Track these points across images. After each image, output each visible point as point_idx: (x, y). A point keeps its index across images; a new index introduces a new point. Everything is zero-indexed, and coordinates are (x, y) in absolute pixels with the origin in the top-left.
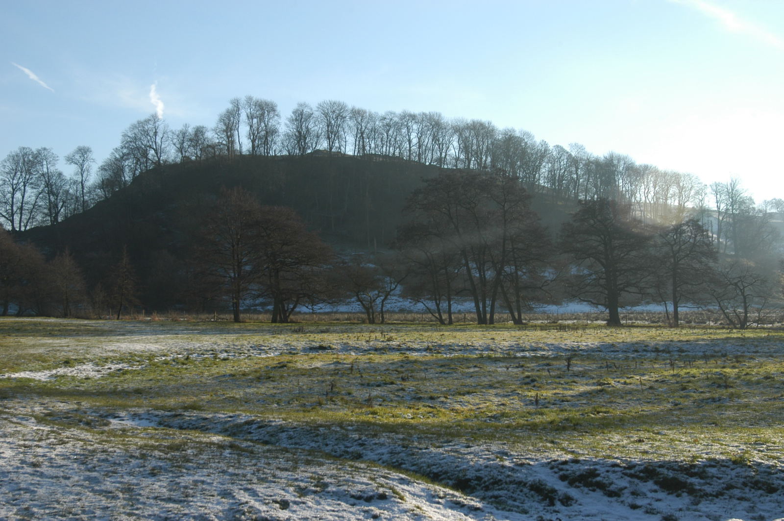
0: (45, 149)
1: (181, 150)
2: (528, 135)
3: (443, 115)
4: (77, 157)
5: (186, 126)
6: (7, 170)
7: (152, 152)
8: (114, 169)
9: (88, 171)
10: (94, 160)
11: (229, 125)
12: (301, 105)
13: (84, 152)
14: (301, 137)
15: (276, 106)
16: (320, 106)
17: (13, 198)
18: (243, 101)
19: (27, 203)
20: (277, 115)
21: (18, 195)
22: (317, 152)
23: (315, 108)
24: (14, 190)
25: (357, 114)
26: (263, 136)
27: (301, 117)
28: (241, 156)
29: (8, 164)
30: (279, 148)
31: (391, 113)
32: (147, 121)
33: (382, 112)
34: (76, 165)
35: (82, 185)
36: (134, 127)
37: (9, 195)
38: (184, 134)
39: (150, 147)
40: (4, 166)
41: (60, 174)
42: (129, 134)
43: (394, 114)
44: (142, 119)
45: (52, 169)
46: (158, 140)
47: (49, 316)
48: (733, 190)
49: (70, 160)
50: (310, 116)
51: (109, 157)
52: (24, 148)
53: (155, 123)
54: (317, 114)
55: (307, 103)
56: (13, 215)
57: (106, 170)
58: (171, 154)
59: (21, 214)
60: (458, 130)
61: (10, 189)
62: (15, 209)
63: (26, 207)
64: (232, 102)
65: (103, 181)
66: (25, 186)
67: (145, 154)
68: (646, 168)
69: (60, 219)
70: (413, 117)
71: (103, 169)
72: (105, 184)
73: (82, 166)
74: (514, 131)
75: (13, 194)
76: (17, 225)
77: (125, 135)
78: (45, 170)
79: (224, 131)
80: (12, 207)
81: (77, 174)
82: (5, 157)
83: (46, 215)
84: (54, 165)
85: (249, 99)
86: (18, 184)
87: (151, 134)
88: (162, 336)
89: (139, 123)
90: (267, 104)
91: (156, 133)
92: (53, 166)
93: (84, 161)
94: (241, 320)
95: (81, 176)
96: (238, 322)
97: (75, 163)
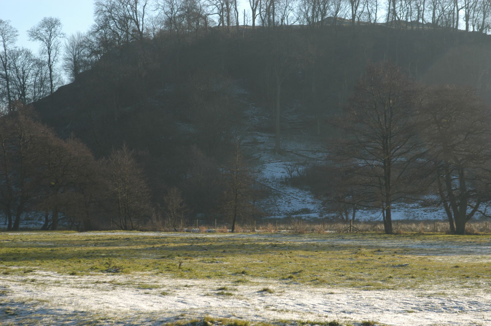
4: (43, 31)
9: (56, 49)
10: (63, 36)
13: (51, 25)
34: (42, 42)
35: (50, 67)
39: (130, 17)
42: (104, 2)
49: (35, 35)
73: (49, 42)
81: (43, 53)
84: (13, 42)
92: (11, 43)
93: (51, 36)
94: (395, 231)
95: (47, 55)
96: (392, 233)
97: (40, 39)
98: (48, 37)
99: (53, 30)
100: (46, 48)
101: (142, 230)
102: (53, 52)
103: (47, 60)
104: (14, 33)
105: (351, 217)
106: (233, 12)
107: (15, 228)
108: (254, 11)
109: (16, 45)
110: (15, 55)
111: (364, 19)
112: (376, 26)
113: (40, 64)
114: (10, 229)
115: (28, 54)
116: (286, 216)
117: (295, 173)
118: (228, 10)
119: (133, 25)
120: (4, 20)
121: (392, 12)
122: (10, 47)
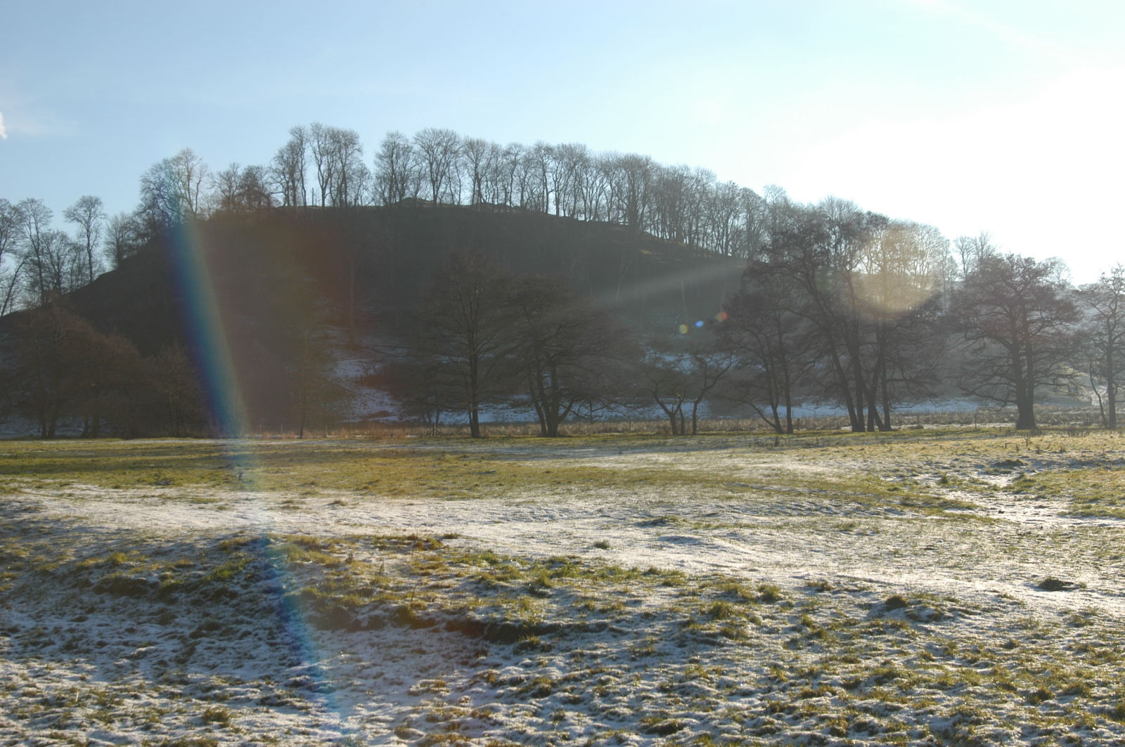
0: (33, 201)
2: (708, 175)
3: (588, 148)
5: (234, 166)
9: (97, 231)
10: (105, 216)
11: (291, 166)
12: (392, 136)
13: (90, 204)
15: (357, 138)
16: (419, 138)
18: (308, 130)
19: (3, 278)
20: (359, 150)
22: (417, 202)
23: (411, 140)
25: (474, 147)
26: (339, 179)
27: (393, 151)
31: (516, 146)
32: (177, 160)
34: (80, 223)
35: (89, 252)
36: (159, 168)
38: (231, 176)
39: (182, 197)
44: (170, 157)
46: (193, 186)
50: (407, 150)
53: (187, 162)
55: (400, 132)
63: (2, 284)
64: (293, 132)
73: (88, 224)
74: (687, 169)
78: (34, 232)
79: (283, 172)
81: (81, 236)
85: (317, 129)
87: (183, 178)
89: (166, 162)
90: (345, 135)
91: (189, 177)
92: (44, 224)
93: (90, 217)
94: (482, 435)
95: (86, 239)
96: (479, 437)
97: (78, 220)
98: (87, 218)
99: (93, 210)
100: (85, 230)
101: (196, 437)
102: (93, 236)
103: (85, 244)
104: (48, 214)
105: (434, 420)
106: (300, 190)
107: (50, 436)
108: (323, 190)
109: (50, 227)
110: (49, 239)
111: (447, 200)
112: (459, 208)
113: (77, 248)
114: (44, 437)
115: (64, 237)
116: (361, 420)
117: (371, 372)
118: (294, 189)
119: (185, 204)
120: (36, 199)
121: (477, 193)
122: (43, 229)
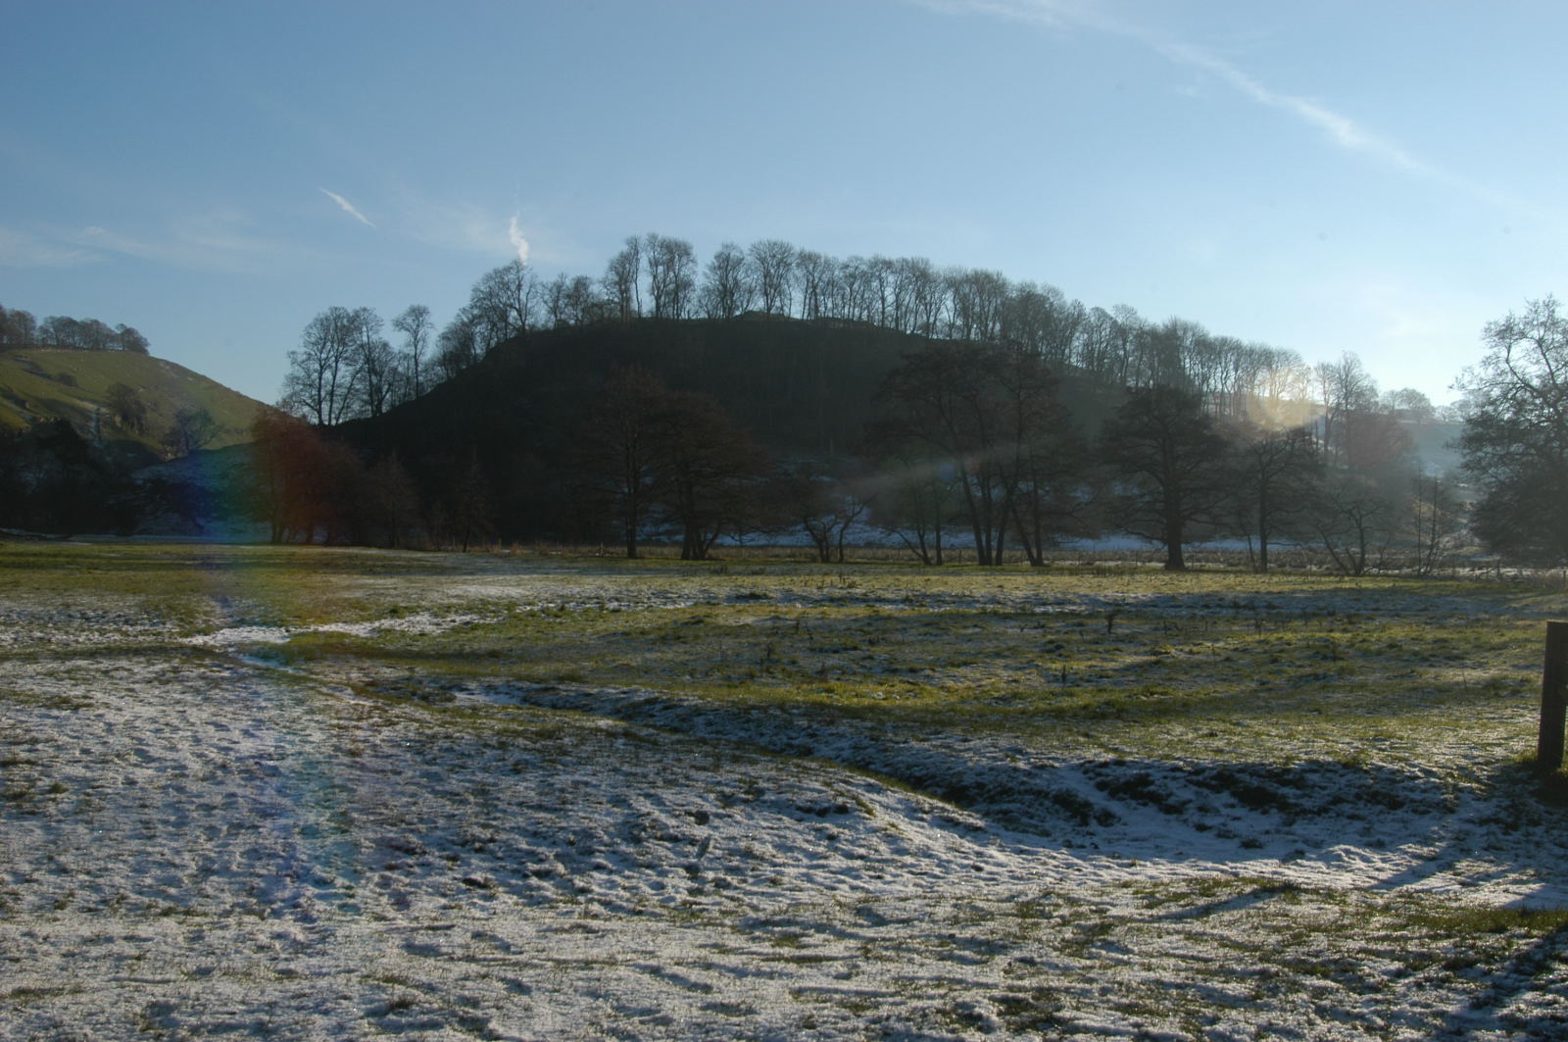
0: (365, 310)
1: (554, 310)
2: (1056, 292)
3: (931, 262)
4: (409, 320)
5: (562, 276)
6: (313, 340)
7: (514, 313)
8: (460, 338)
9: (424, 341)
10: (432, 326)
11: (623, 273)
12: (727, 247)
13: (418, 313)
14: (726, 292)
15: (691, 248)
16: (755, 248)
17: (320, 378)
18: (643, 240)
19: (340, 386)
20: (692, 261)
21: (328, 375)
22: (748, 314)
23: (746, 251)
24: (322, 367)
25: (808, 259)
26: (672, 290)
27: (726, 264)
28: (640, 319)
29: (314, 331)
30: (694, 308)
31: (857, 259)
32: (508, 270)
33: (843, 258)
34: (408, 333)
35: (416, 361)
36: (489, 278)
37: (316, 375)
38: (559, 287)
39: (511, 306)
40: (309, 335)
41: (385, 345)
42: (482, 288)
43: (861, 259)
44: (501, 266)
45: (374, 338)
46: (523, 297)
47: (369, 545)
48: (1347, 376)
49: (400, 325)
50: (740, 261)
51: (453, 320)
52: (336, 309)
53: (518, 272)
54: (749, 259)
55: (735, 244)
56: (320, 403)
57: (448, 339)
58: (541, 316)
59: (332, 401)
60: (954, 284)
61: (317, 366)
62: (323, 394)
63: (338, 391)
64: (629, 242)
65: (444, 356)
66: (337, 362)
67: (504, 317)
68: (1224, 341)
69: (385, 409)
70: (888, 265)
71: (445, 337)
72: (448, 359)
73: (416, 333)
74: (1034, 286)
75: (321, 374)
76: (325, 417)
77: (476, 290)
78: (365, 339)
79: (616, 283)
80: (319, 391)
81: (408, 345)
82: (311, 321)
83: (366, 402)
84: (377, 332)
85: (653, 238)
86: (327, 358)
87: (513, 287)
88: (527, 577)
89: (496, 272)
90: (677, 245)
91: (519, 287)
92: (375, 333)
93: (418, 326)
94: (639, 555)
95: (413, 348)
96: (635, 557)
97: (406, 329)
98: (415, 327)
99: (421, 319)
100: (412, 340)
102: (419, 347)
103: (412, 353)
104: (379, 323)
108: (658, 301)
109: (378, 336)
110: (375, 347)
111: (777, 312)
113: (402, 357)
120: (368, 308)
